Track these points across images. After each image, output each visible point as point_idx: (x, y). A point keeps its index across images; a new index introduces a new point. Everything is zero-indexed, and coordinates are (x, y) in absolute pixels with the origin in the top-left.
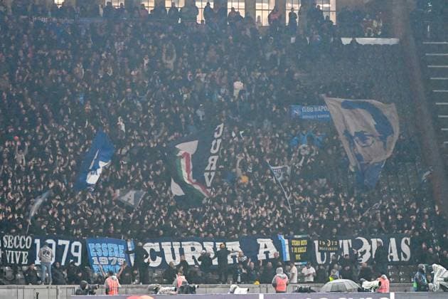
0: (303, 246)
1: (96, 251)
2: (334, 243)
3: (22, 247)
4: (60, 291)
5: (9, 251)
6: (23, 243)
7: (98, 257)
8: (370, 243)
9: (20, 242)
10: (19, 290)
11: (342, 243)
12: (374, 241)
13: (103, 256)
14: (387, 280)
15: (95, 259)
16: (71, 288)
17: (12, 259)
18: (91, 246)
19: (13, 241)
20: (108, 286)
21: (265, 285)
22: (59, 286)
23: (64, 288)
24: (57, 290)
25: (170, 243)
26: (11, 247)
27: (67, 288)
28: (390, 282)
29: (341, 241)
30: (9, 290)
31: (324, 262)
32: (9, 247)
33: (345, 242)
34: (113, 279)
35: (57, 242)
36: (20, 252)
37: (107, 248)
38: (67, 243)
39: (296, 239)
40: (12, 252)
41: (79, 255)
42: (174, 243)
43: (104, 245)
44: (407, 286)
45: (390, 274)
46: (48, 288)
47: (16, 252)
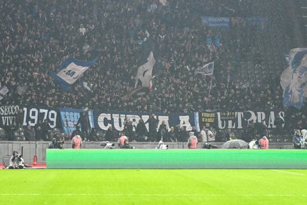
0: (211, 118)
1: (66, 117)
2: (232, 114)
3: (13, 114)
4: (38, 146)
5: (6, 117)
6: (14, 110)
7: (67, 121)
8: (256, 115)
9: (12, 110)
10: (9, 144)
11: (237, 115)
12: (259, 113)
13: (70, 121)
14: (267, 140)
15: (65, 123)
16: (45, 143)
17: (8, 123)
18: (62, 113)
19: (8, 110)
20: (74, 142)
21: (182, 143)
22: (37, 142)
23: (41, 143)
24: (36, 145)
25: (118, 115)
26: (7, 114)
27: (43, 143)
28: (269, 142)
29: (236, 113)
30: (3, 144)
31: (224, 127)
32: (5, 114)
33: (239, 114)
34: (77, 137)
35: (39, 111)
36: (12, 117)
37: (74, 116)
38: (46, 111)
39: (207, 112)
40: (8, 117)
41: (54, 120)
42: (121, 115)
43: (71, 114)
44: (282, 145)
45: (270, 136)
46: (29, 143)
47: (10, 117)
